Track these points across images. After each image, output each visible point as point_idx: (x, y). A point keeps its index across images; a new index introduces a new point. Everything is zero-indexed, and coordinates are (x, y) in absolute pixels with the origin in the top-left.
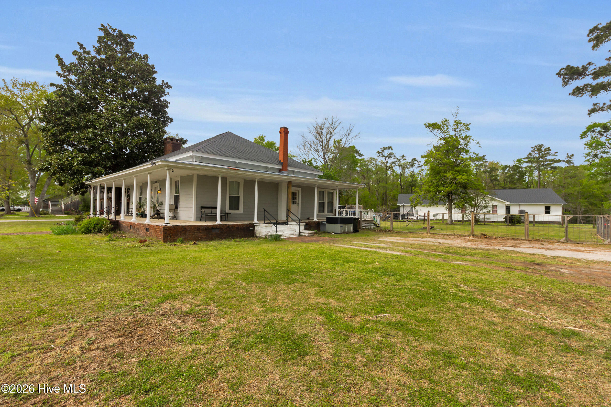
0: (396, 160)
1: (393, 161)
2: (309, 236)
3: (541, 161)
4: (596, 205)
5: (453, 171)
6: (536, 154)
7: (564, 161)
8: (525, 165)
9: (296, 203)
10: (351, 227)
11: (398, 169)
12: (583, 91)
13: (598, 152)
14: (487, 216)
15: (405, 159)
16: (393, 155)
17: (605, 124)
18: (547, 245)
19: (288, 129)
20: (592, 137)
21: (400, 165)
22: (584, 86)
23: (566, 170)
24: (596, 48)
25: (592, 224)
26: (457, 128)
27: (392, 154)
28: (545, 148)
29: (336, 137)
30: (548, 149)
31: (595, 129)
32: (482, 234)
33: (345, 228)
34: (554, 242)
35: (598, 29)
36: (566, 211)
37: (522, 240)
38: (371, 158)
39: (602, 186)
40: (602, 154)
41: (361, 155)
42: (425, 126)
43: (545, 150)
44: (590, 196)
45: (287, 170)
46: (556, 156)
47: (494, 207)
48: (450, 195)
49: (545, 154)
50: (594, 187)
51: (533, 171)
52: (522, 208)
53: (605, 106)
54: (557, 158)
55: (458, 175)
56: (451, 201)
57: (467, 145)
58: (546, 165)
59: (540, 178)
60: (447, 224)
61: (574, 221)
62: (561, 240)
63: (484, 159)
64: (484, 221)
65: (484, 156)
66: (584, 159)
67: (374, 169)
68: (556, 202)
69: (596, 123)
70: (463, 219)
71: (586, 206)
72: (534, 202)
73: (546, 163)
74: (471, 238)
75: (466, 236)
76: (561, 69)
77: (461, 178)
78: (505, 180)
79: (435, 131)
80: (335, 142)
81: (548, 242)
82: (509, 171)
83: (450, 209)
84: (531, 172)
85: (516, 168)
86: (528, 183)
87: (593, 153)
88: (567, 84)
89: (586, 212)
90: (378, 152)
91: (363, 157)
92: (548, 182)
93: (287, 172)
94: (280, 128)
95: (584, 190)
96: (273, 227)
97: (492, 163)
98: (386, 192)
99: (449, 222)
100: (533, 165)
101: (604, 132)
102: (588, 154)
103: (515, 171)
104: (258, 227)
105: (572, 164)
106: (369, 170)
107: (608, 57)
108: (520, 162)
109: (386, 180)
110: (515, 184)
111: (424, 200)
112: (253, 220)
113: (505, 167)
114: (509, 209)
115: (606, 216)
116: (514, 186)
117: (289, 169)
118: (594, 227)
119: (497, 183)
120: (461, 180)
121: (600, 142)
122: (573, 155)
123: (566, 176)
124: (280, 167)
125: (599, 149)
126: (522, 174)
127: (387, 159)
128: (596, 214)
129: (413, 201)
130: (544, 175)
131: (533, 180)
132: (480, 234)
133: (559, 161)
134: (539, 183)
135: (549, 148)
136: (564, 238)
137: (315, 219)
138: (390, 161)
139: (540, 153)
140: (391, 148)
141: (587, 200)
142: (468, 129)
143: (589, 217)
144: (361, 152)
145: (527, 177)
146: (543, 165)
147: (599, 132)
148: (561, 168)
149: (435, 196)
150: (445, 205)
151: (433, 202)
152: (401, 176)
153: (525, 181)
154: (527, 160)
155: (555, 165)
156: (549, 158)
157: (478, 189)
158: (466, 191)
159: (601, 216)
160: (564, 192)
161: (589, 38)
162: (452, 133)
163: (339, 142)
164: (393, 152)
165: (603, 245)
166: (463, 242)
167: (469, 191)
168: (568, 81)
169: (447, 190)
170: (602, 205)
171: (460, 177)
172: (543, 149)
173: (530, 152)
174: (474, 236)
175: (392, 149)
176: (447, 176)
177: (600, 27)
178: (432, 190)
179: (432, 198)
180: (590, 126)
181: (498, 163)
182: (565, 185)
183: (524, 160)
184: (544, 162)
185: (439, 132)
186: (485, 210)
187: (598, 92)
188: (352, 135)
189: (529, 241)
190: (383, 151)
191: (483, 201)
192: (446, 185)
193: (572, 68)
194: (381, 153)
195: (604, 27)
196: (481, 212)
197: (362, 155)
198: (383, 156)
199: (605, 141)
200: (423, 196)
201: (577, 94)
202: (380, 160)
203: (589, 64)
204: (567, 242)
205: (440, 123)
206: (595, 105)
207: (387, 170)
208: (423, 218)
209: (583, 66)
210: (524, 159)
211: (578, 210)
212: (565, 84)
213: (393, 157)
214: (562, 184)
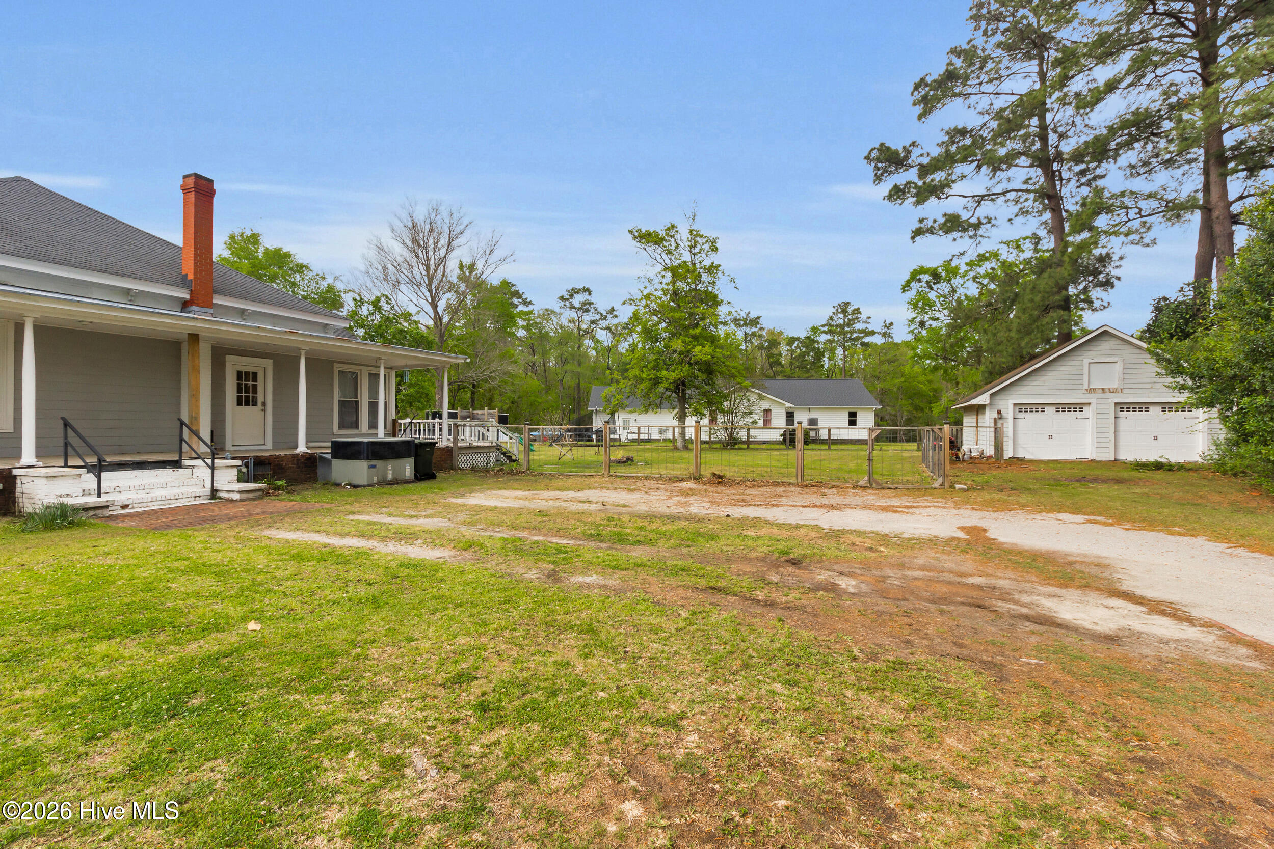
0: (598, 317)
1: (593, 319)
2: (242, 500)
3: (847, 332)
4: (922, 410)
5: (686, 336)
6: (840, 320)
7: (879, 333)
8: (823, 338)
9: (255, 404)
10: (407, 468)
11: (603, 336)
12: (904, 194)
13: (926, 317)
14: (752, 432)
15: (616, 316)
16: (593, 306)
17: (936, 269)
18: (833, 497)
19: (211, 182)
20: (918, 292)
21: (608, 328)
22: (905, 185)
23: (883, 349)
24: (924, 119)
25: (915, 441)
26: (695, 246)
27: (590, 304)
28: (853, 308)
29: (461, 254)
30: (857, 311)
31: (921, 276)
32: (714, 475)
33: (386, 469)
34: (847, 488)
35: (927, 85)
36: (880, 419)
37: (790, 484)
38: (547, 310)
39: (930, 377)
40: (931, 322)
41: (527, 303)
42: (631, 236)
43: (854, 312)
44: (915, 394)
45: (210, 305)
46: (868, 323)
47: (767, 412)
48: (681, 387)
49: (853, 319)
50: (919, 379)
51: (836, 350)
52: (814, 415)
53: (936, 225)
54: (870, 328)
55: (694, 346)
56: (683, 400)
57: (713, 283)
58: (854, 340)
59: (845, 362)
60: (676, 449)
61: (893, 438)
62: (862, 483)
63: (758, 323)
64: (748, 443)
65: (759, 318)
66: (907, 329)
67: (552, 334)
68: (863, 403)
69: (923, 267)
70: (710, 438)
71: (909, 412)
72: (830, 403)
73: (855, 335)
74: (690, 484)
75: (682, 480)
76: (872, 150)
77: (700, 352)
78: (791, 364)
79: (650, 248)
80: (461, 267)
81: (837, 487)
82: (797, 347)
83: (682, 418)
84: (832, 351)
85: (809, 342)
86: (828, 370)
87: (918, 320)
88: (880, 180)
89: (909, 422)
90: (562, 298)
91: (531, 308)
92: (858, 369)
93: (211, 311)
94: (185, 177)
95: (907, 384)
96: (89, 480)
97: (771, 332)
98: (579, 384)
99: (679, 444)
100: (836, 339)
101: (934, 284)
102: (912, 321)
103: (807, 347)
104: (24, 480)
105: (890, 340)
106: (544, 337)
107: (940, 142)
108: (815, 333)
109: (580, 358)
110: (808, 371)
111: (631, 398)
112: (19, 457)
113: (791, 341)
114: (793, 416)
115: (936, 429)
116: (807, 375)
117: (218, 300)
118: (918, 450)
119: (780, 369)
120: (699, 356)
121: (928, 299)
122: (891, 324)
123: (882, 358)
124: (186, 295)
125: (927, 313)
126: (819, 355)
127: (580, 313)
128: (921, 424)
129: (608, 401)
130: (852, 356)
131: (835, 365)
132: (709, 475)
133: (873, 333)
134: (843, 370)
135: (858, 309)
136: (866, 478)
137: (302, 449)
138: (587, 318)
139: (845, 316)
140: (587, 290)
141: (910, 401)
142: (715, 250)
143: (914, 431)
144: (528, 296)
145: (826, 359)
146: (850, 339)
147: (927, 282)
148: (876, 345)
149: (651, 389)
150: (674, 408)
151: (651, 404)
152: (609, 350)
153: (822, 366)
154: (826, 329)
155: (867, 340)
156: (859, 326)
157: (733, 376)
158: (711, 379)
159: (928, 428)
160: (879, 386)
161: (913, 98)
162: (687, 257)
163: (472, 267)
164: (592, 299)
165: (931, 491)
166: (664, 495)
167: (719, 381)
168: (882, 175)
169: (673, 376)
170: (930, 409)
171: (699, 348)
172: (850, 310)
173: (831, 314)
174: (697, 478)
175: (590, 294)
176: (674, 347)
177: (929, 80)
178: (644, 376)
179: (646, 396)
180: (915, 270)
181: (781, 333)
182: (881, 375)
183: (823, 329)
184: (852, 333)
185: (659, 250)
186: (748, 420)
187: (926, 199)
188: (498, 254)
189: (803, 486)
190: (571, 296)
191: (745, 401)
192: (673, 367)
193: (888, 148)
194: (567, 300)
195: (935, 81)
196: (741, 423)
197: (530, 303)
198: (572, 307)
199: (935, 299)
200: (628, 390)
201: (896, 200)
202: (567, 316)
203: (913, 144)
204: (871, 488)
205: (662, 233)
206: (921, 221)
207: (581, 337)
208: (636, 436)
209: (904, 147)
210: (823, 326)
211: (899, 418)
212: (878, 179)
213: (592, 310)
214: (877, 373)
